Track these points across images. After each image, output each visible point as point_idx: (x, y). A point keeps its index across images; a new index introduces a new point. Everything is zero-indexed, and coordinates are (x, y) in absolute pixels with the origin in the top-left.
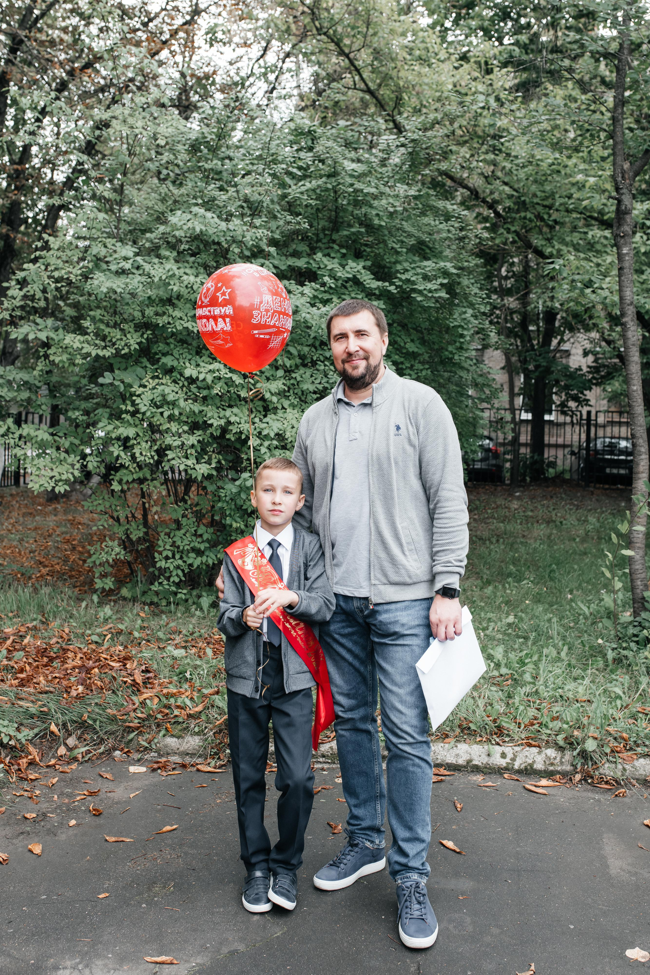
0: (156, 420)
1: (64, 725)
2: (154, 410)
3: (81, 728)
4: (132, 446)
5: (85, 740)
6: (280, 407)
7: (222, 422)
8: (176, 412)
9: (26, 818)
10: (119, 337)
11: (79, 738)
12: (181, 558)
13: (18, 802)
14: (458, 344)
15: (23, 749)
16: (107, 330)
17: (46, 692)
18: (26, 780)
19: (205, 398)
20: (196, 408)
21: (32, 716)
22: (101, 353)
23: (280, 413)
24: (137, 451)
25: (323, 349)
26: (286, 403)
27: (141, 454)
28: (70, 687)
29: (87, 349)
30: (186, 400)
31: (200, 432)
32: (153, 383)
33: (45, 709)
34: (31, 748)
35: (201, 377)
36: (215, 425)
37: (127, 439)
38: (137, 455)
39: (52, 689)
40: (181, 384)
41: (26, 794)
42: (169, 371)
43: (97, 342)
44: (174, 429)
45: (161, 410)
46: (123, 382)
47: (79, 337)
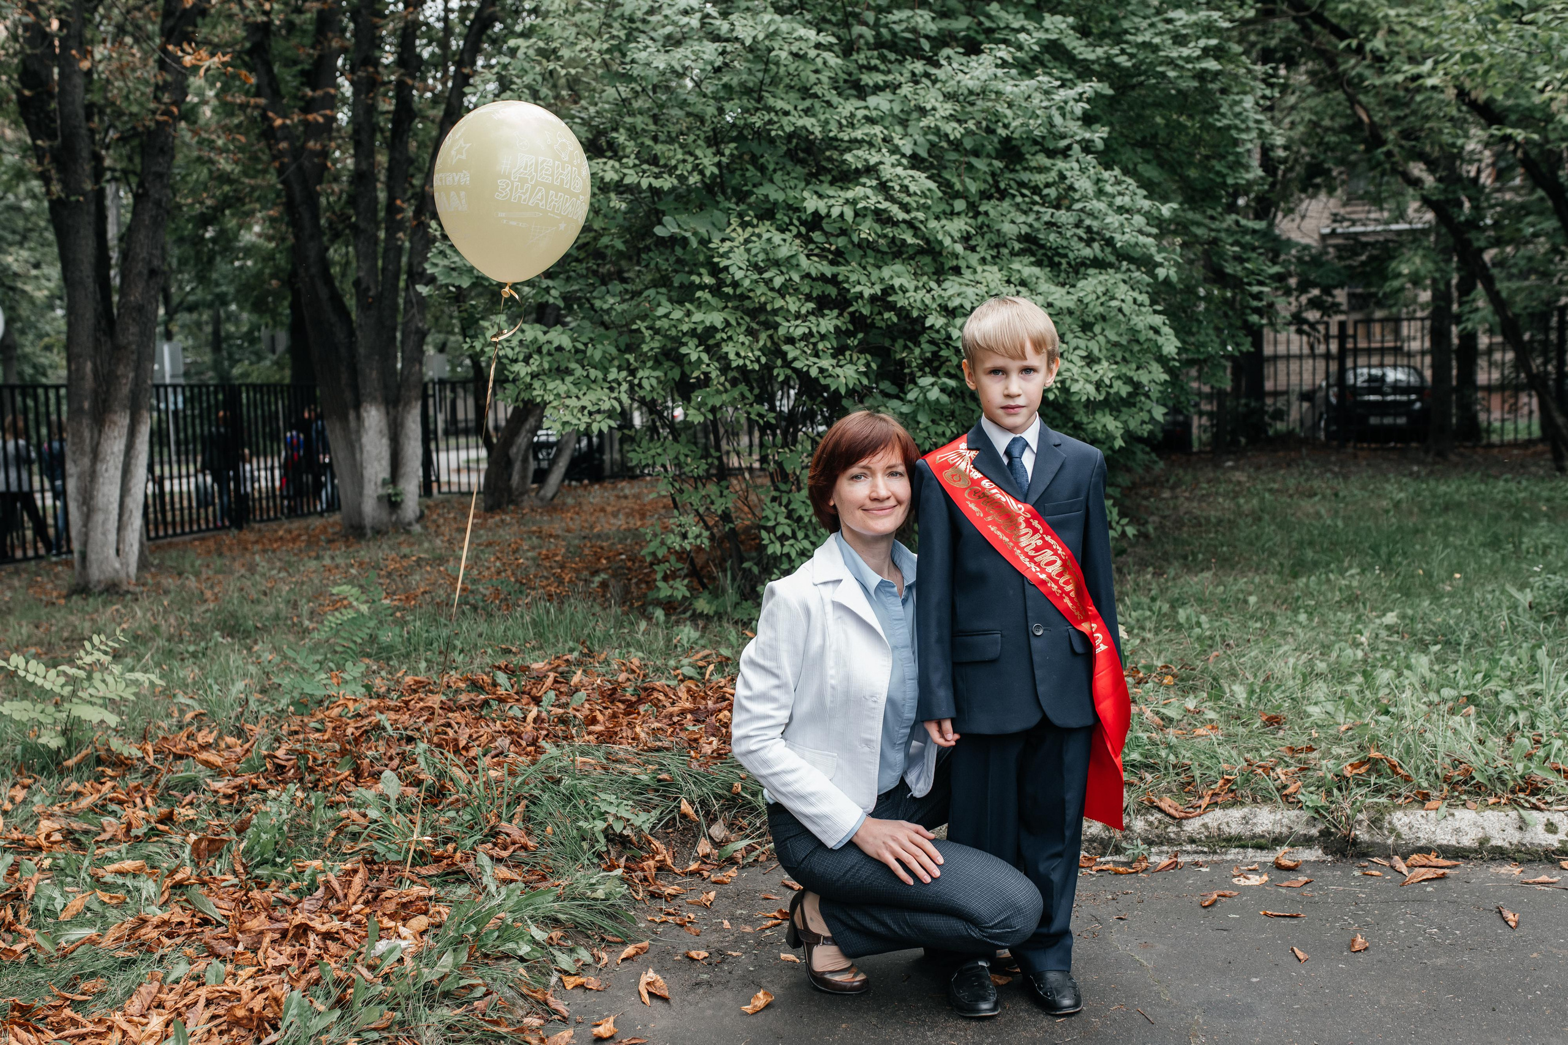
0: (761, 293)
1: (703, 803)
2: (756, 277)
3: (729, 808)
4: (718, 345)
5: (741, 829)
6: (962, 264)
7: (877, 289)
8: (796, 278)
9: (692, 959)
10: (680, 156)
11: (730, 826)
12: (806, 537)
13: (664, 934)
14: (1231, 158)
15: (644, 845)
16: (659, 148)
17: (658, 750)
18: (660, 897)
19: (839, 253)
20: (828, 270)
21: (646, 788)
22: (657, 183)
23: (967, 274)
24: (729, 349)
25: (1013, 171)
26: (973, 259)
27: (738, 354)
28: (696, 740)
29: (631, 178)
30: (808, 256)
31: (836, 312)
32: (741, 235)
33: (664, 776)
34: (657, 844)
35: (835, 212)
36: (866, 295)
37: (712, 330)
38: (732, 356)
39: (666, 744)
40: (795, 231)
41: (670, 919)
42: (767, 213)
43: (645, 166)
44: (793, 308)
45: (766, 275)
46: (695, 234)
47: (611, 162)
